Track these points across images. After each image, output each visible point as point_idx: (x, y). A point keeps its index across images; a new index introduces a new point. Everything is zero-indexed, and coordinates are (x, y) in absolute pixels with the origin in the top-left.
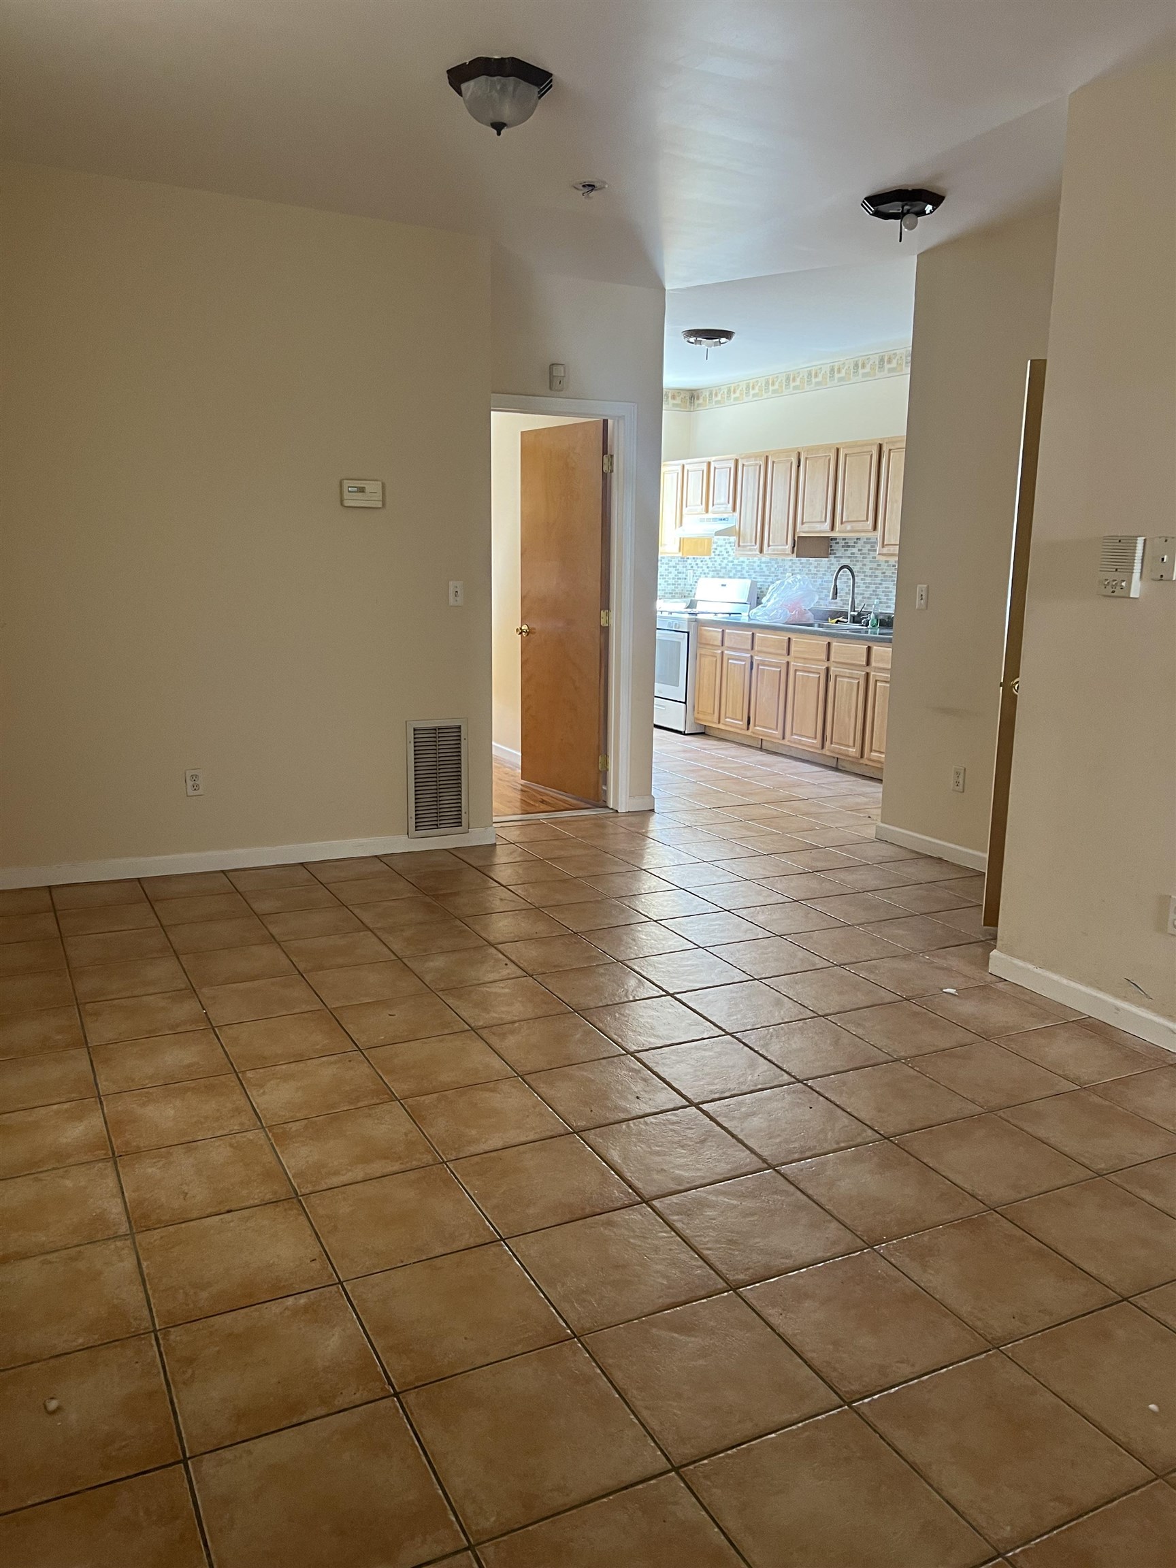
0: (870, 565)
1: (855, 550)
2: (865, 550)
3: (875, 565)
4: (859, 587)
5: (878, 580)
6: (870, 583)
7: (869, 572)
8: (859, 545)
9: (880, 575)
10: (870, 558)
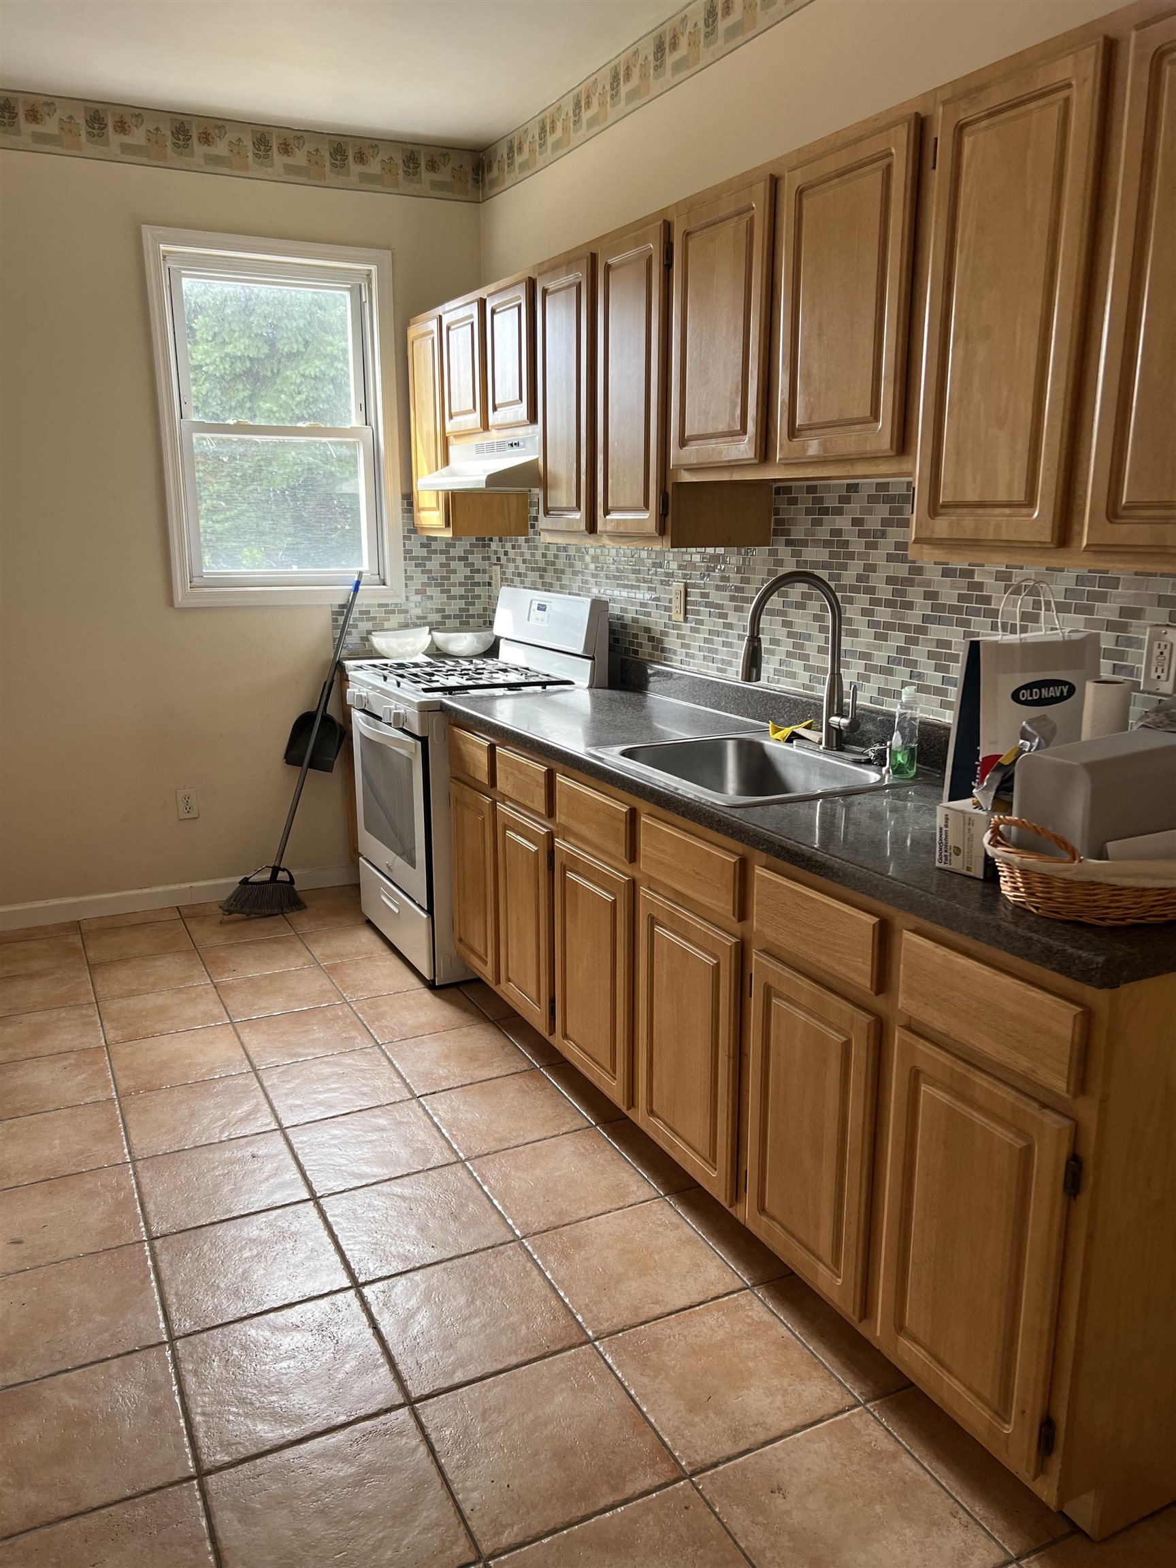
0: (886, 569)
1: (843, 522)
2: (873, 522)
3: (902, 570)
4: (855, 634)
5: (914, 618)
6: (889, 626)
7: (884, 591)
8: (855, 508)
9: (919, 601)
10: (887, 546)
